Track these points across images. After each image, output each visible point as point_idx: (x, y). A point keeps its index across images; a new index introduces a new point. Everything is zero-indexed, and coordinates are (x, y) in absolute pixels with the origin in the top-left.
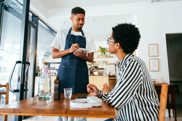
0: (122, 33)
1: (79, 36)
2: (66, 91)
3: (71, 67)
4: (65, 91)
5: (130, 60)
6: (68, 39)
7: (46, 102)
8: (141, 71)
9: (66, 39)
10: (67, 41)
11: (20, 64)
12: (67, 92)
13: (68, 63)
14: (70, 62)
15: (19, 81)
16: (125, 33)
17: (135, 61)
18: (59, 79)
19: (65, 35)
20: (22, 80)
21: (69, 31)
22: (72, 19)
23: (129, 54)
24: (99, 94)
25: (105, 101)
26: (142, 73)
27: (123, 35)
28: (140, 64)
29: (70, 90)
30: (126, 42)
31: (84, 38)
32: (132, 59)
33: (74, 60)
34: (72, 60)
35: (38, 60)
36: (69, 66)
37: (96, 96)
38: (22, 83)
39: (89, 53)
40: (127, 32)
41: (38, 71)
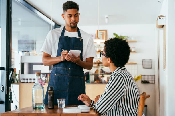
0: (112, 50)
1: (75, 38)
2: (60, 101)
3: (65, 76)
4: (58, 102)
5: (115, 74)
6: (61, 42)
7: (40, 110)
8: (123, 84)
9: (59, 42)
10: (60, 45)
11: (2, 71)
12: (60, 103)
13: (62, 72)
14: (64, 70)
15: (3, 91)
16: (114, 51)
17: (119, 76)
18: (53, 90)
19: (58, 36)
20: (7, 90)
21: (62, 30)
22: (64, 16)
23: (119, 68)
24: (92, 104)
25: (95, 110)
26: (124, 85)
27: (113, 52)
28: (123, 78)
29: (64, 100)
30: (116, 58)
31: (81, 40)
32: (117, 74)
33: (68, 68)
34: (66, 68)
35: (14, 59)
36: (62, 74)
37: (89, 106)
38: (7, 94)
39: (87, 57)
40: (116, 49)
41: (14, 76)
